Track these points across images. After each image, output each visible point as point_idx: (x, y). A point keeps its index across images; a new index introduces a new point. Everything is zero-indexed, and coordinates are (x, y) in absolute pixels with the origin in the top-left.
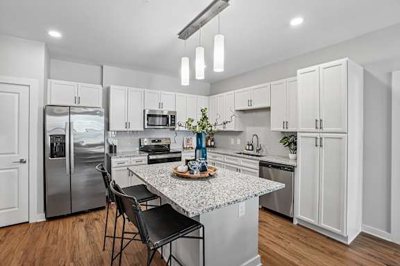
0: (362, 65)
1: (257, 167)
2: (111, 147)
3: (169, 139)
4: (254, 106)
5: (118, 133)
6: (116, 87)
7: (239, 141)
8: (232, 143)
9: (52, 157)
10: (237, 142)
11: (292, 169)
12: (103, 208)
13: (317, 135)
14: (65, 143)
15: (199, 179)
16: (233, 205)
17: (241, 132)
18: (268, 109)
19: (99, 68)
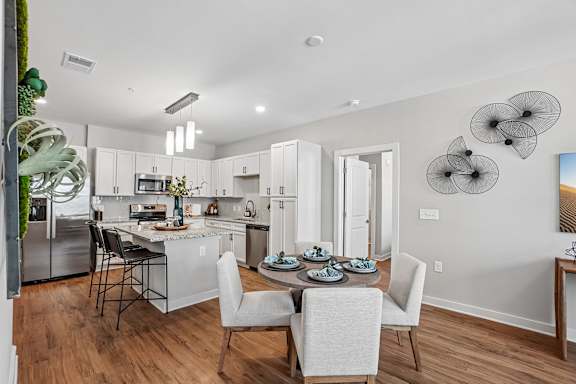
0: (319, 144)
1: (245, 229)
2: (96, 213)
3: (165, 206)
4: (248, 173)
5: (104, 198)
6: (103, 150)
7: (240, 208)
8: (234, 209)
9: (30, 220)
10: (239, 209)
11: (267, 228)
12: (86, 274)
13: (281, 199)
14: (45, 207)
15: (172, 230)
16: (183, 240)
17: (241, 199)
18: (258, 176)
19: (83, 128)
